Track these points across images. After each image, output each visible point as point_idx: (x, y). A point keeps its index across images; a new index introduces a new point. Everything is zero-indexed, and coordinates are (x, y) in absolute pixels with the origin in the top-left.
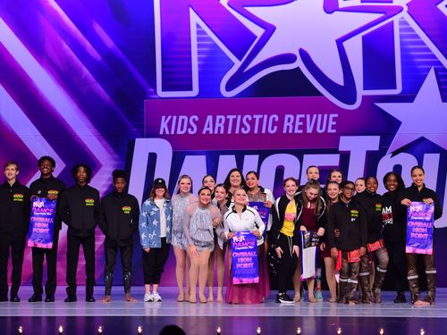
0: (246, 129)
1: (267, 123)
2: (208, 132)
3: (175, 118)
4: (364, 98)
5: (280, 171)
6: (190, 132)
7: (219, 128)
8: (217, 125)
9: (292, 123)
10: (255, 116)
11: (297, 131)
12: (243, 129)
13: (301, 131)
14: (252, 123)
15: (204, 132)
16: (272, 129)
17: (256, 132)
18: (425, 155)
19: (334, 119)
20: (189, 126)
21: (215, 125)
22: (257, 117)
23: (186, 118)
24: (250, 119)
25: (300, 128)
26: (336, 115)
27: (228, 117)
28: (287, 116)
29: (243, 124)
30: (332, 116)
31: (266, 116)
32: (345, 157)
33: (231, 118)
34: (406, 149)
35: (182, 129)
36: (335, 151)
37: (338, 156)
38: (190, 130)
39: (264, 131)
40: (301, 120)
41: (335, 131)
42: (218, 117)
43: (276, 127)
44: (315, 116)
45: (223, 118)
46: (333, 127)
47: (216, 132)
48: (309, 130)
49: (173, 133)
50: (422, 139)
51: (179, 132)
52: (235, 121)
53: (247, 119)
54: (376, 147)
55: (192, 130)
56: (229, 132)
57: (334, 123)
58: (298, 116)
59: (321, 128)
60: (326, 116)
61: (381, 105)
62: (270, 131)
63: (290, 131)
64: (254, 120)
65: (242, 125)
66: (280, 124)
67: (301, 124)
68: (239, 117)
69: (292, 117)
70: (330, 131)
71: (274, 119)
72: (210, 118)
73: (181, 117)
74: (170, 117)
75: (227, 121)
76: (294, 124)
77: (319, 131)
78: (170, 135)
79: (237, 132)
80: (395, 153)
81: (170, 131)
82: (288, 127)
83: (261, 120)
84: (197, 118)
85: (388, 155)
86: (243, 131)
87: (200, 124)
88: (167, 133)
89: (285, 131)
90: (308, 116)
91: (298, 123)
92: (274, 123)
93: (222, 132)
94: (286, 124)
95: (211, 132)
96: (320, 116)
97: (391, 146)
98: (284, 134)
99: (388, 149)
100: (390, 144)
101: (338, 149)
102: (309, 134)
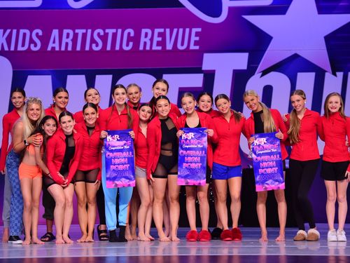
0: (97, 45)
1: (121, 39)
2: (53, 48)
3: (15, 31)
4: (231, 9)
6: (33, 48)
7: (67, 44)
8: (64, 40)
9: (149, 39)
10: (107, 31)
11: (155, 48)
12: (94, 45)
13: (160, 48)
14: (104, 38)
15: (49, 49)
16: (127, 45)
17: (109, 48)
18: (299, 74)
19: (197, 34)
20: (32, 41)
21: (62, 40)
22: (110, 32)
23: (27, 32)
24: (102, 33)
25: (159, 44)
26: (199, 30)
27: (77, 31)
28: (144, 31)
29: (94, 39)
30: (194, 30)
31: (120, 31)
32: (209, 77)
33: (80, 32)
34: (277, 67)
35: (23, 45)
36: (199, 70)
37: (202, 75)
38: (32, 46)
39: (117, 48)
40: (160, 35)
41: (197, 48)
42: (65, 31)
43: (131, 44)
44: (175, 30)
45: (71, 32)
46: (196, 43)
47: (63, 49)
48: (169, 46)
49: (12, 48)
50: (296, 56)
51: (20, 48)
52: (84, 36)
53: (99, 34)
54: (244, 67)
55: (36, 45)
56: (78, 48)
57: (197, 39)
58: (157, 31)
59: (182, 44)
60: (187, 30)
61: (250, 18)
62: (125, 48)
63: (148, 48)
64: (106, 35)
65: (93, 41)
66: (136, 40)
67: (160, 39)
68: (89, 31)
69: (149, 31)
70: (192, 47)
71: (129, 34)
72: (55, 32)
73: (22, 31)
74: (8, 31)
75: (76, 36)
76: (152, 40)
77: (180, 47)
78: (9, 51)
79: (87, 48)
80: (265, 73)
81: (9, 46)
82: (145, 43)
83: (115, 35)
84: (40, 33)
85: (257, 75)
86: (95, 48)
87: (45, 39)
88: (6, 48)
89: (141, 48)
90: (168, 31)
91: (156, 39)
92: (130, 39)
93: (70, 48)
94: (143, 39)
95: (57, 49)
96: (181, 30)
97: (261, 64)
98: (141, 51)
99: (257, 67)
100: (260, 62)
101: (201, 68)
102: (169, 51)
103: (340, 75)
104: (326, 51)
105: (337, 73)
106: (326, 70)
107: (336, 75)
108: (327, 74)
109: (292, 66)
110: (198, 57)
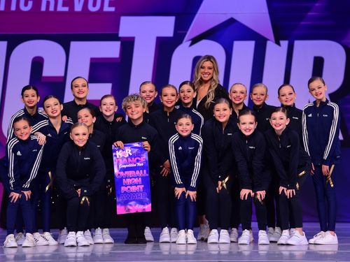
5: (37, 64)
11: (61, 8)
13: (66, 9)
16: (26, 5)
17: (2, 7)
25: (65, 4)
32: (128, 45)
34: (210, 35)
37: (118, 43)
39: (13, 8)
41: (112, 9)
43: (30, 3)
46: (111, 4)
48: (78, 7)
50: (232, 21)
54: (169, 32)
59: (94, 5)
62: (23, 8)
63: (52, 9)
70: (107, 8)
77: (91, 9)
80: (195, 41)
82: (48, 3)
85: (186, 44)
89: (43, 8)
97: (190, 29)
98: (43, 12)
99: (186, 34)
100: (189, 27)
101: (118, 34)
102: (78, 13)
103: (285, 44)
104: (268, 16)
105: (282, 42)
106: (267, 37)
107: (279, 44)
108: (269, 43)
109: (228, 32)
110: (114, 21)
